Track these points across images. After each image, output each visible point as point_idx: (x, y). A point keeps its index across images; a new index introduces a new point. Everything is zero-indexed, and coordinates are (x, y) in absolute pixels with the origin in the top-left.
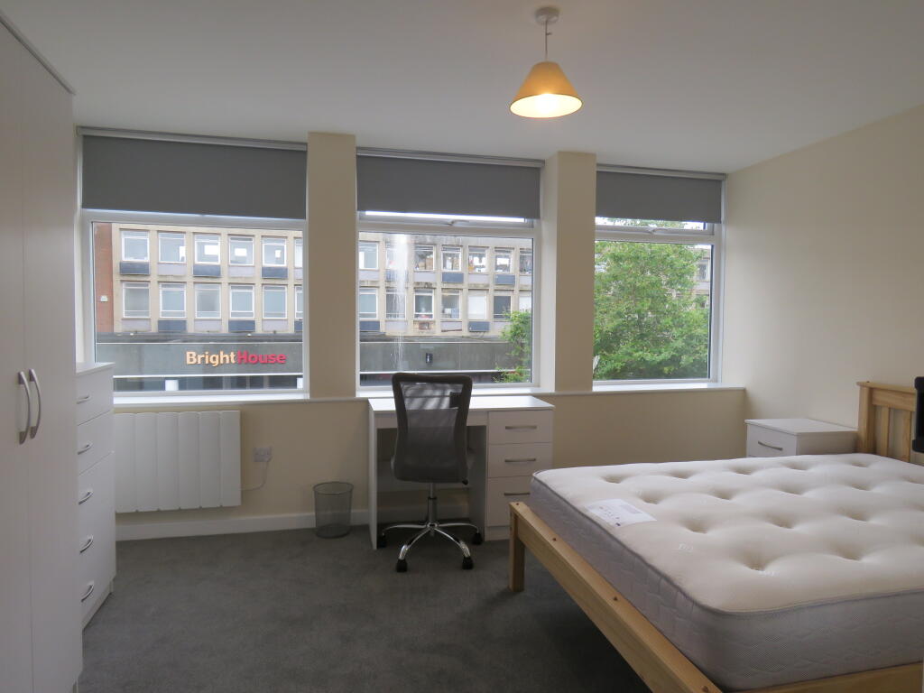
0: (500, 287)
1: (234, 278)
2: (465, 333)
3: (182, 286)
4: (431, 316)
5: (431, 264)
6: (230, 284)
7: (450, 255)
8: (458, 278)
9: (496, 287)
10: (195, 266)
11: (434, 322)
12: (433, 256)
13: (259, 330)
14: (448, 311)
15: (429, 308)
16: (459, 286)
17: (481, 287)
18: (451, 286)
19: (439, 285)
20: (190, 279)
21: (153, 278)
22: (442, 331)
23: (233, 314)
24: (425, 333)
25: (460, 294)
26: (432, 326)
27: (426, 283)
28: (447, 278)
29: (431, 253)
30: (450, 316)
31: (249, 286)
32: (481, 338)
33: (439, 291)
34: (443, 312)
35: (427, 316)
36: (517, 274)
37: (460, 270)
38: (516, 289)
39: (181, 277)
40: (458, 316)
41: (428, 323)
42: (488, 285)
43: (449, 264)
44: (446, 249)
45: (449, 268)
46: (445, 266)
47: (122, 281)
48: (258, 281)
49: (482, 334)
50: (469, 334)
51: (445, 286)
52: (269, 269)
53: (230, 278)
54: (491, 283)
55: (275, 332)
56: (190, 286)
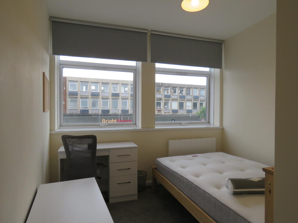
0: (181, 99)
1: (103, 96)
2: (171, 113)
3: (87, 99)
4: (161, 108)
5: (161, 92)
6: (102, 98)
7: (167, 89)
8: (169, 96)
9: (180, 99)
10: (92, 92)
11: (162, 110)
12: (162, 90)
13: (111, 113)
14: (166, 106)
15: (160, 106)
16: (169, 99)
17: (175, 99)
18: (167, 99)
19: (164, 99)
20: (90, 97)
21: (79, 96)
22: (165, 113)
23: (103, 108)
24: (159, 113)
25: (169, 101)
26: (161, 111)
27: (160, 98)
28: (166, 96)
29: (161, 89)
30: (166, 108)
31: (107, 99)
32: (176, 115)
33: (163, 100)
34: (164, 107)
35: (160, 108)
36: (186, 95)
37: (169, 94)
38: (186, 100)
39: (87, 96)
40: (168, 108)
41: (160, 111)
42: (177, 99)
43: (166, 92)
44: (165, 88)
45: (166, 93)
46: (165, 93)
47: (69, 97)
48: (110, 97)
49: (176, 114)
50: (172, 114)
51: (165, 99)
52: (114, 93)
53: (102, 96)
54: (178, 98)
55: (115, 113)
56: (90, 99)
